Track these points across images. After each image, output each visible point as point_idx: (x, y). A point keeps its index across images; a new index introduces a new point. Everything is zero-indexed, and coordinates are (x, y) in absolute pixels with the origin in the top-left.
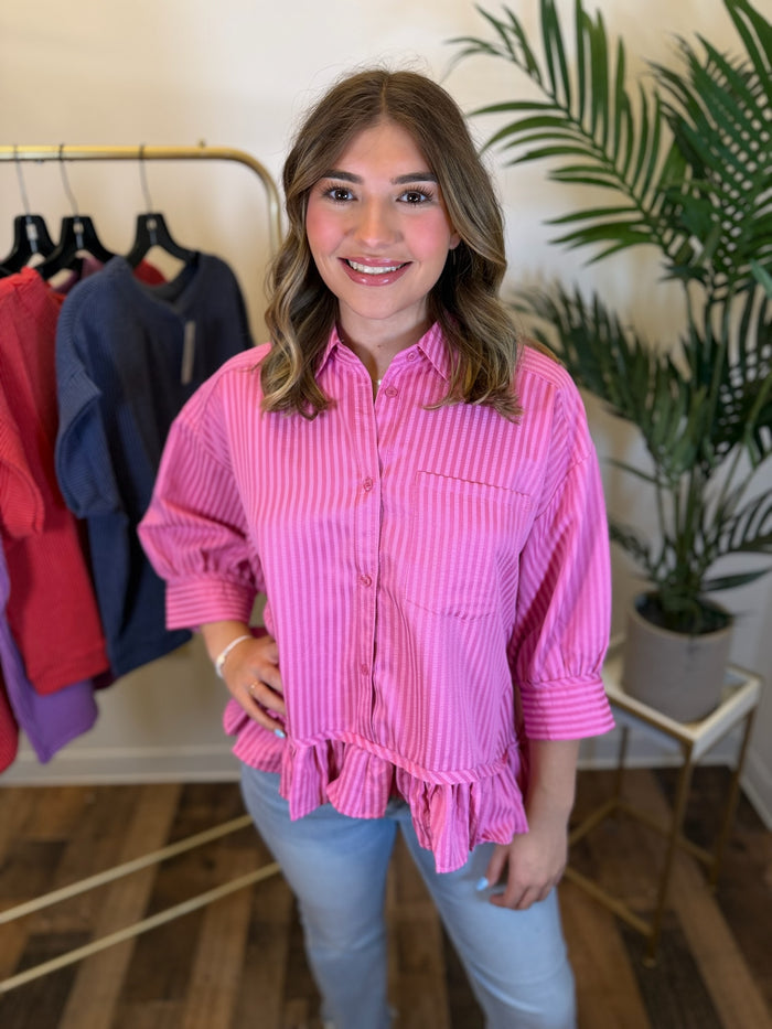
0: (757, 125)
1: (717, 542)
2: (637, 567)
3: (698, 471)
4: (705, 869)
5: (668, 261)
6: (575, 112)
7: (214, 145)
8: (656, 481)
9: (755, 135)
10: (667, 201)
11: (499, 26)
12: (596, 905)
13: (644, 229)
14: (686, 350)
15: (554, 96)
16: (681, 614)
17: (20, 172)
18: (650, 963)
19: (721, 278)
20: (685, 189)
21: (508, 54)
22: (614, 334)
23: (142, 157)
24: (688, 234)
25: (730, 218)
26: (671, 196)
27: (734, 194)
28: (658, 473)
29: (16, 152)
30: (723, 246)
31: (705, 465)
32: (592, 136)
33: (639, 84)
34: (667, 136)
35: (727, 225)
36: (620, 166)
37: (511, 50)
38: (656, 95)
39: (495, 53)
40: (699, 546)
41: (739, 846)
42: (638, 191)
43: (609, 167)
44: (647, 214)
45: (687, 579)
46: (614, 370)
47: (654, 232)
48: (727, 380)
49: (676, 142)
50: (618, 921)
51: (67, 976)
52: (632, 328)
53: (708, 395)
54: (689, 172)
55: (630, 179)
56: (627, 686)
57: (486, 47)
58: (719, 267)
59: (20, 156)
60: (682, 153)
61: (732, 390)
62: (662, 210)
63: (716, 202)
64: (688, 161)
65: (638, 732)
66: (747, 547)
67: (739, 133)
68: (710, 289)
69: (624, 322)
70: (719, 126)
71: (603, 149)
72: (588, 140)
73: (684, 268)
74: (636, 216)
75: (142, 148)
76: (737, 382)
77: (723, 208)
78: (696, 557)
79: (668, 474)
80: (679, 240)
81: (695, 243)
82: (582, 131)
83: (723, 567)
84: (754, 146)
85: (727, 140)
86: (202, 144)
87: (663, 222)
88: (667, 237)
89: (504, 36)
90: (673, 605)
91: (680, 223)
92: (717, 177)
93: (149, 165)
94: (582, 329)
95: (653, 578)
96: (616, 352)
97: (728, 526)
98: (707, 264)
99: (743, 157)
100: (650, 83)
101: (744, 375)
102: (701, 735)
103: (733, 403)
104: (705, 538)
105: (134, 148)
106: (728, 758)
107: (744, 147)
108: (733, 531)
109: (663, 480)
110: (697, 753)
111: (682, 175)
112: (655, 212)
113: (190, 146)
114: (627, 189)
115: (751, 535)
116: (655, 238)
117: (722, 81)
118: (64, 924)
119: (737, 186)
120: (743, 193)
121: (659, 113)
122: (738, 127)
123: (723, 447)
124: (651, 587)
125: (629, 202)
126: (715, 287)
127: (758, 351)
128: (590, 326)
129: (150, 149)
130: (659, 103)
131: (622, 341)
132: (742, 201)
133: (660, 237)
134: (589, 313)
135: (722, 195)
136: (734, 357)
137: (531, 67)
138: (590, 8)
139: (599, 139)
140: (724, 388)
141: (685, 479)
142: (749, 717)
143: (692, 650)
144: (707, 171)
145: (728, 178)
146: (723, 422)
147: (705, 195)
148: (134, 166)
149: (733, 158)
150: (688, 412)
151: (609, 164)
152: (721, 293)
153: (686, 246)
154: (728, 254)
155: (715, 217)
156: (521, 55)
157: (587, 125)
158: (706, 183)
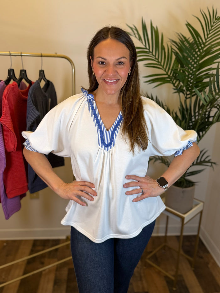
0: (196, 56)
5: (175, 88)
6: (151, 50)
7: (59, 54)
9: (196, 58)
10: (174, 73)
11: (131, 28)
13: (169, 79)
14: (180, 110)
15: (146, 46)
16: (180, 182)
18: (174, 289)
19: (188, 93)
20: (179, 70)
21: (134, 35)
24: (180, 81)
25: (190, 78)
26: (175, 72)
27: (191, 72)
30: (189, 85)
32: (155, 56)
33: (167, 43)
34: (174, 57)
35: (190, 79)
36: (162, 64)
37: (135, 34)
38: (171, 47)
42: (167, 70)
43: (160, 64)
44: (169, 76)
47: (171, 80)
48: (191, 119)
49: (176, 58)
50: (166, 277)
53: (186, 122)
54: (179, 66)
55: (165, 67)
56: (167, 204)
58: (188, 90)
59: (11, 54)
60: (178, 61)
61: (192, 122)
62: (173, 75)
63: (187, 74)
64: (179, 63)
66: (198, 164)
67: (192, 57)
68: (186, 95)
69: (164, 104)
71: (158, 59)
72: (154, 57)
73: (179, 90)
74: (167, 76)
75: (41, 54)
76: (193, 120)
77: (189, 75)
80: (177, 82)
81: (181, 83)
82: (153, 55)
84: (196, 60)
85: (189, 59)
86: (56, 54)
87: (173, 78)
88: (174, 82)
89: (133, 31)
91: (177, 78)
92: (187, 68)
93: (43, 58)
98: (184, 88)
99: (193, 63)
100: (169, 44)
101: (195, 118)
102: (187, 216)
103: (192, 125)
107: (193, 61)
110: (185, 221)
111: (178, 66)
112: (171, 75)
113: (53, 53)
114: (164, 70)
115: (199, 161)
116: (171, 82)
117: (188, 45)
119: (192, 70)
120: (193, 71)
121: (172, 51)
122: (192, 56)
125: (164, 73)
126: (187, 95)
127: (198, 112)
129: (44, 54)
130: (172, 49)
132: (193, 74)
133: (173, 82)
135: (188, 72)
136: (193, 114)
137: (140, 39)
138: (154, 25)
139: (157, 57)
140: (190, 121)
142: (201, 212)
143: (183, 192)
144: (185, 66)
145: (190, 68)
147: (184, 72)
148: (40, 58)
149: (191, 63)
152: (188, 96)
153: (179, 84)
154: (190, 86)
155: (187, 78)
156: (137, 36)
157: (154, 53)
158: (184, 68)
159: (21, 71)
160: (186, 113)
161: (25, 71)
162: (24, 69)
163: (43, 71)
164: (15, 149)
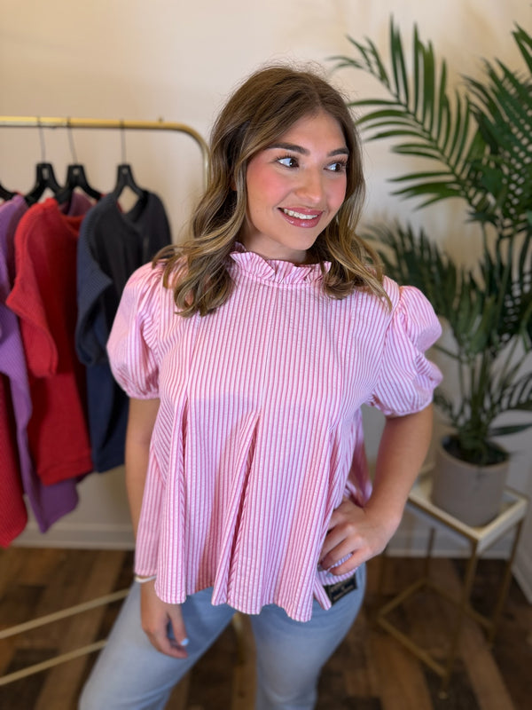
1: (499, 402)
2: (444, 417)
3: (488, 352)
4: (485, 632)
5: (472, 209)
6: (411, 107)
7: (169, 121)
8: (458, 358)
10: (472, 169)
11: (361, 49)
12: (407, 652)
13: (456, 187)
14: (482, 269)
15: (398, 96)
16: (474, 451)
17: (41, 135)
18: (443, 695)
19: (508, 222)
20: (485, 161)
21: (367, 68)
22: (434, 258)
23: (122, 127)
24: (486, 192)
25: (515, 182)
26: (475, 165)
27: (519, 166)
28: (460, 353)
29: (39, 122)
30: (510, 201)
31: (493, 348)
32: (422, 124)
33: (455, 90)
34: (473, 126)
35: (513, 187)
36: (441, 144)
37: (369, 64)
38: (467, 98)
39: (358, 66)
40: (487, 404)
41: (511, 617)
42: (453, 161)
43: (433, 144)
44: (458, 177)
45: (478, 427)
46: (433, 281)
47: (462, 189)
48: (509, 291)
49: (480, 129)
50: (423, 665)
51: (40, 678)
52: (446, 253)
53: (496, 301)
54: (487, 150)
55: (447, 153)
56: (434, 499)
57: (352, 63)
58: (506, 215)
59: (43, 124)
60: (483, 137)
61: (513, 299)
62: (469, 175)
63: (506, 170)
64: (487, 142)
65: (442, 532)
66: (520, 407)
67: (523, 125)
68: (500, 229)
69: (441, 249)
70: (511, 120)
71: (430, 132)
72: (420, 126)
73: (482, 214)
74: (450, 178)
75: (122, 121)
76: (517, 292)
77: (510, 175)
78: (485, 411)
79: (467, 353)
80: (480, 196)
81: (491, 198)
82: (416, 120)
83: (503, 419)
85: (515, 130)
86: (161, 120)
87: (469, 183)
88: (471, 193)
89: (365, 56)
90: (468, 444)
91: (481, 184)
92: (507, 154)
93: (128, 133)
94: (412, 253)
95: (454, 425)
96: (434, 269)
97: (508, 391)
98: (498, 212)
99: (525, 141)
100: (463, 90)
101: (521, 288)
102: (484, 536)
103: (513, 307)
104: (491, 398)
105: (116, 121)
106: (504, 554)
107: (526, 134)
108: (511, 395)
109: (464, 357)
110: (481, 548)
111: (483, 152)
112: (464, 176)
113: (153, 120)
114: (445, 160)
115: (524, 398)
116: (463, 193)
117: (512, 91)
118: (39, 643)
119: (520, 161)
120: (524, 165)
121: (469, 111)
122: (522, 121)
123: (506, 337)
124: (453, 431)
125: (445, 168)
126: (504, 228)
128: (417, 252)
129: (128, 121)
130: (469, 103)
131: (439, 262)
132: (524, 171)
133: (467, 193)
134: (417, 242)
135: (510, 166)
136: (515, 276)
137: (383, 77)
138: (424, 40)
139: (427, 126)
140: (508, 297)
141: (479, 358)
142: (519, 525)
143: (479, 476)
144: (501, 150)
145: (515, 155)
146: (506, 319)
147: (498, 166)
148: (117, 133)
149: (518, 142)
150: (482, 312)
151: (433, 143)
152: (508, 232)
153: (484, 199)
154: (512, 206)
155: (505, 181)
156: (376, 68)
157: (420, 116)
158: (499, 158)
159: (71, 169)
160: (496, 275)
161: (81, 168)
162: (80, 161)
163: (128, 167)
164: (54, 371)
